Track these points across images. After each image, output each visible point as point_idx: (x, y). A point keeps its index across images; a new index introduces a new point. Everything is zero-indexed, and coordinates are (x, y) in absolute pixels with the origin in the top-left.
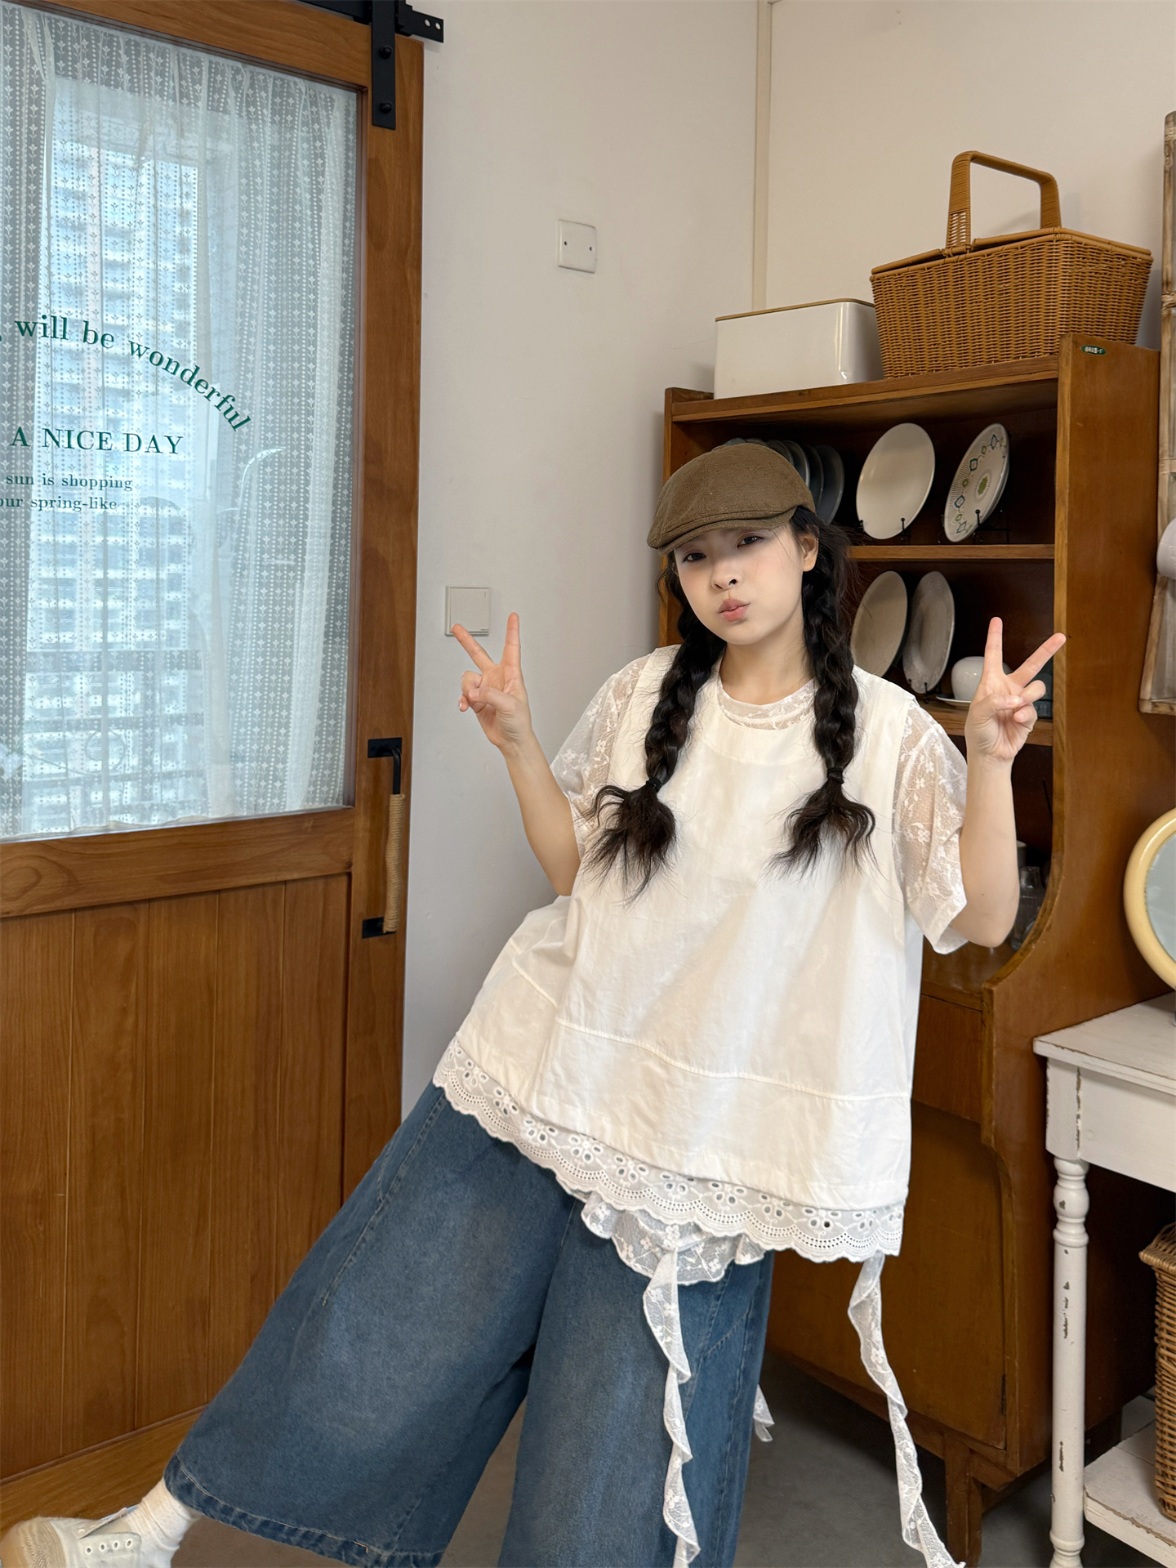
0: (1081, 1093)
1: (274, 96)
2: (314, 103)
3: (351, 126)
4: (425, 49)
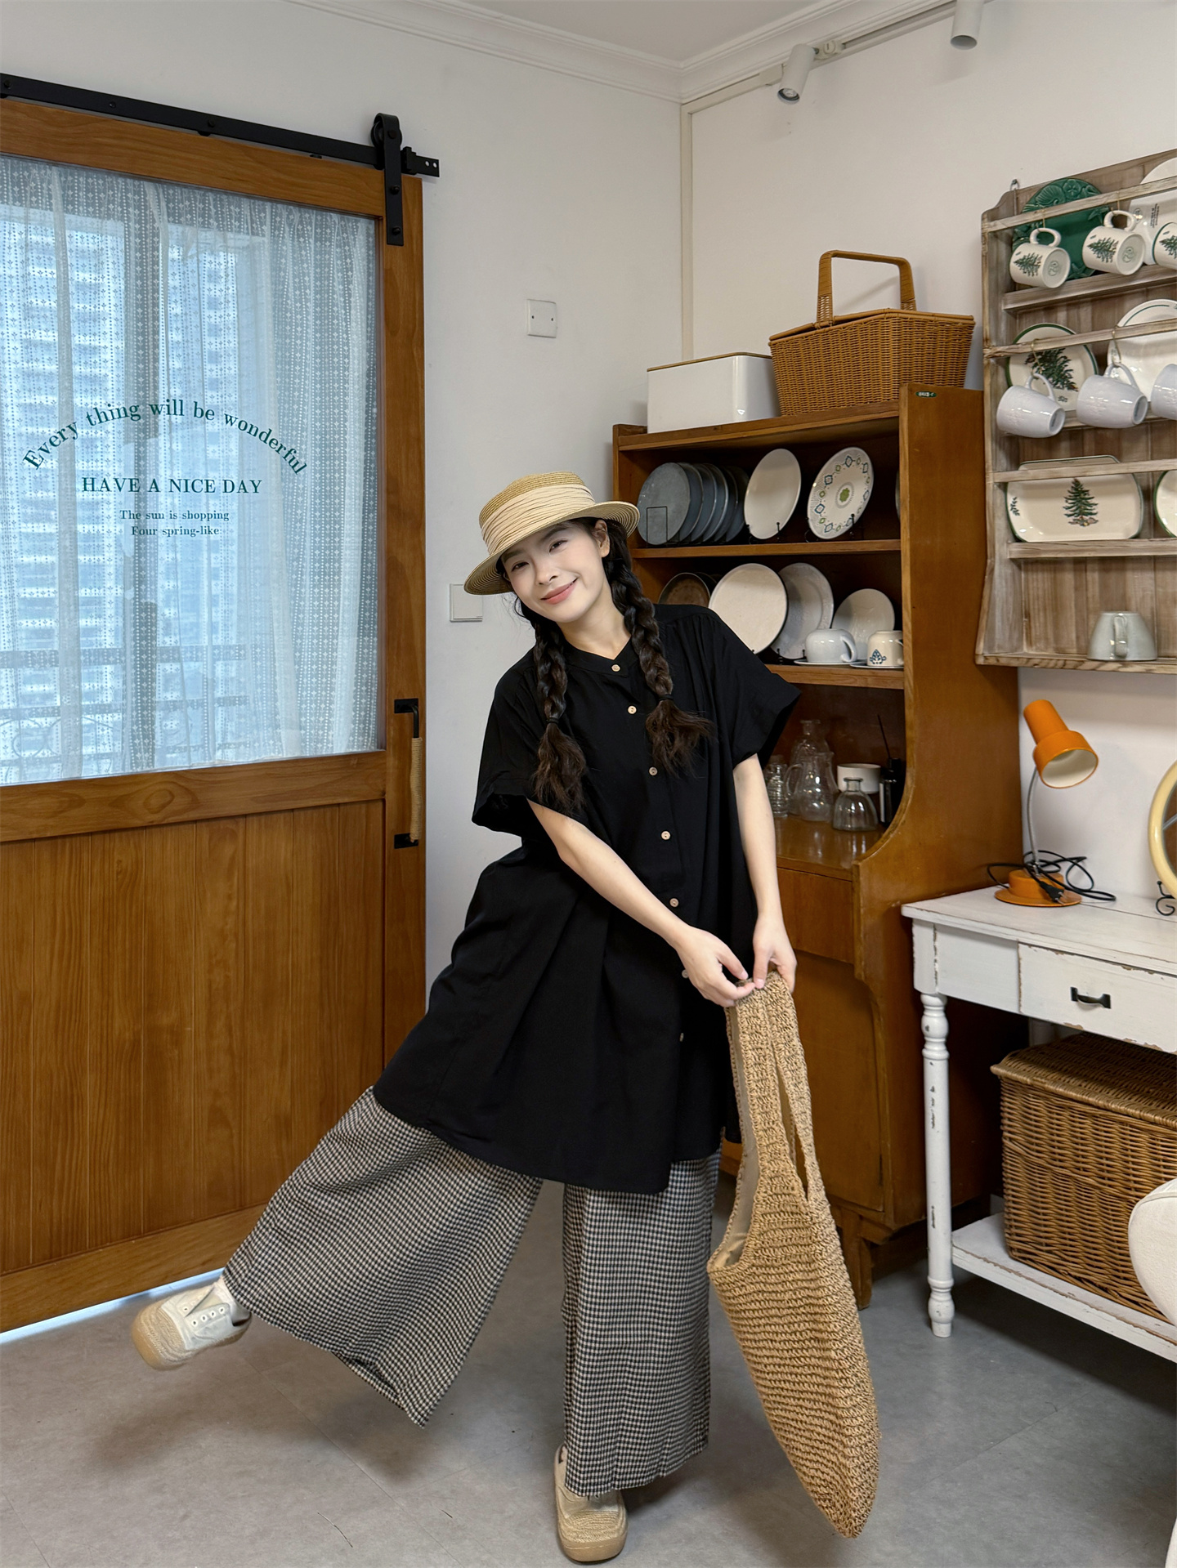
0: (937, 944)
1: (316, 229)
2: (345, 231)
3: (371, 245)
4: (423, 183)
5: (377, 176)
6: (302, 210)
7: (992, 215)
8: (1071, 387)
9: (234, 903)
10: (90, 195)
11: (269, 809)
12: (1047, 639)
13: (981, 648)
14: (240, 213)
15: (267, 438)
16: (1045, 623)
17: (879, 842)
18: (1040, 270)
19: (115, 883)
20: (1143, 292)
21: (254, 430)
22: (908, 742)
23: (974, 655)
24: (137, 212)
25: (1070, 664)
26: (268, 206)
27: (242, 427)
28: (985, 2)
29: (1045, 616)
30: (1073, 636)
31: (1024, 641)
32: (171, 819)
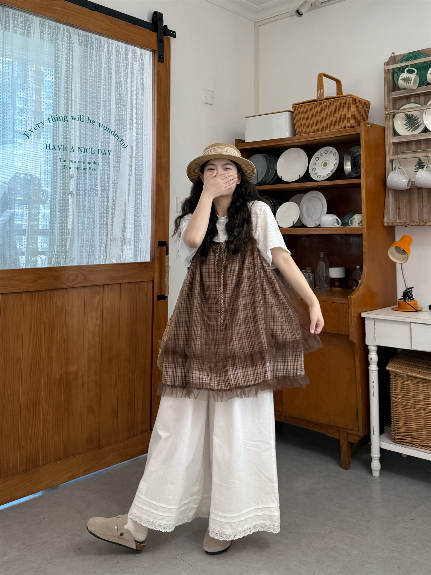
0: (375, 326)
2: (142, 55)
3: (152, 61)
4: (171, 40)
5: (155, 34)
6: (127, 44)
7: (387, 64)
9: (99, 321)
10: (49, 30)
11: (112, 283)
12: (406, 217)
13: (386, 220)
14: (104, 44)
15: (114, 134)
16: (406, 212)
18: (411, 82)
19: (54, 311)
21: (109, 130)
22: (364, 253)
23: (383, 222)
24: (67, 39)
26: (115, 42)
27: (105, 129)
29: (406, 208)
30: (417, 216)
31: (398, 219)
32: (77, 286)
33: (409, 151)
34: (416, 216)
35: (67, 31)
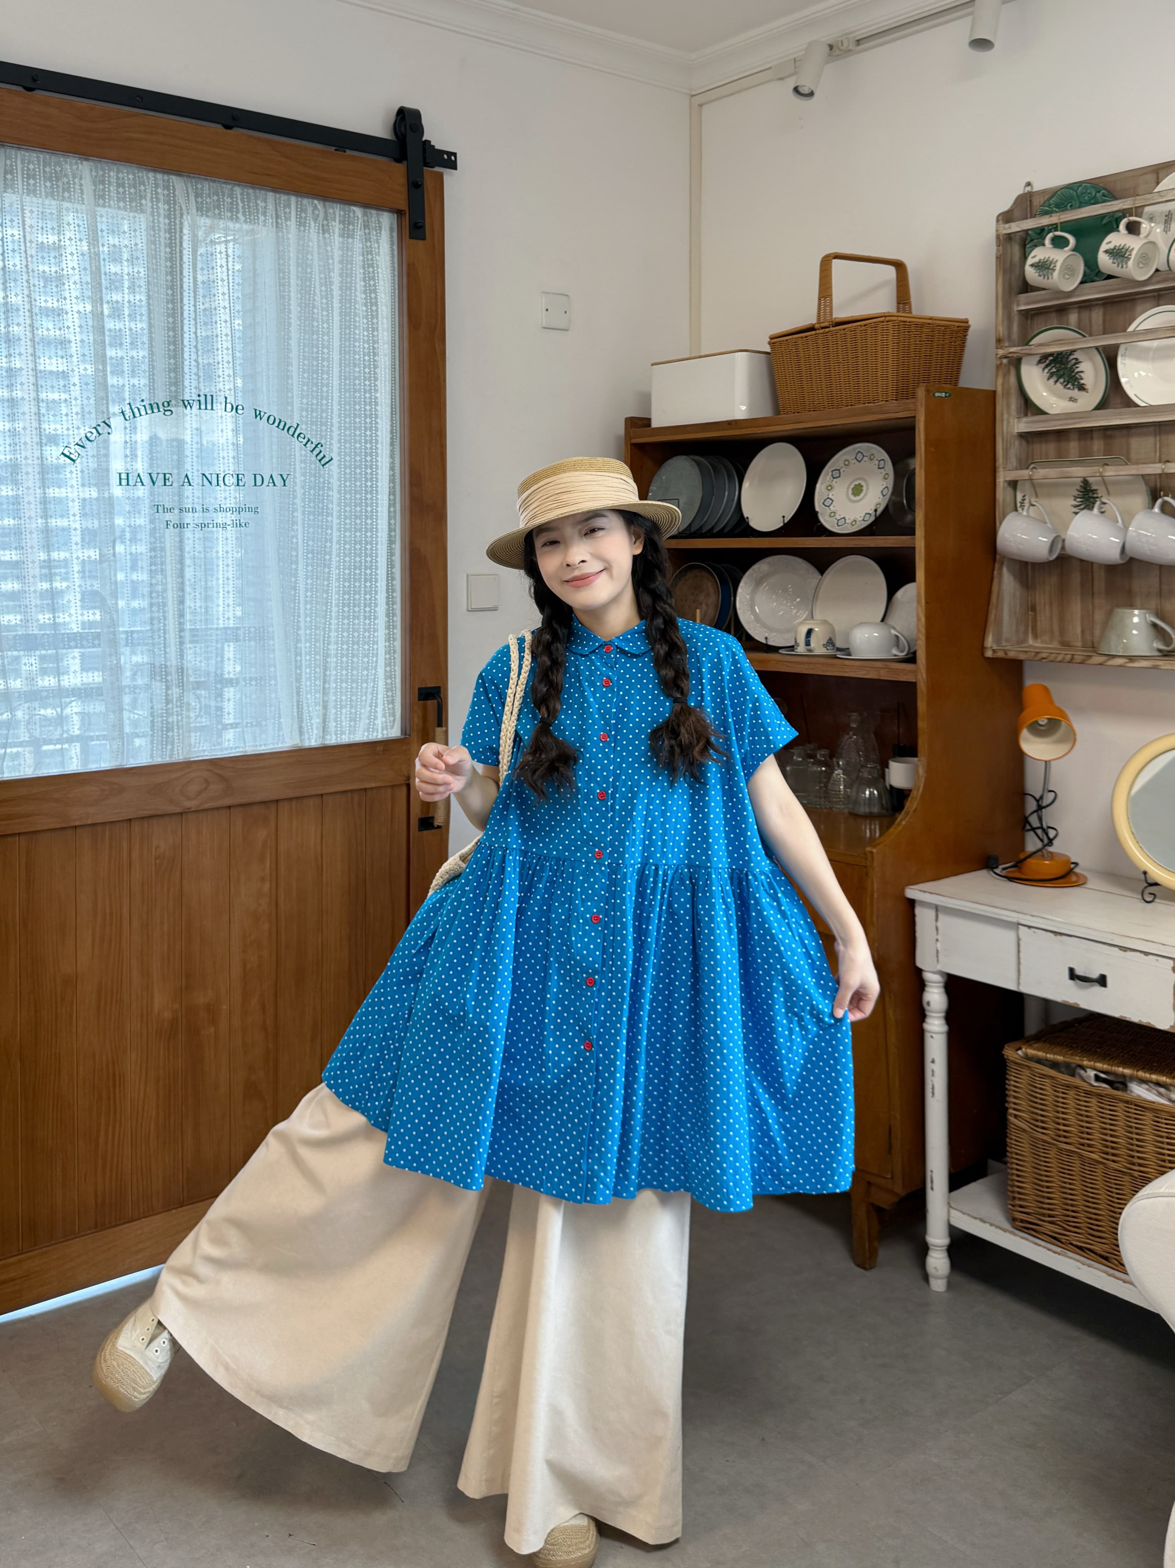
0: (939, 924)
1: (340, 223)
2: (368, 225)
3: (394, 240)
4: (445, 178)
5: (400, 169)
6: (327, 204)
7: (1006, 217)
8: (1082, 388)
9: (267, 885)
10: (121, 190)
11: (300, 794)
12: (1052, 631)
13: (990, 641)
14: (265, 208)
15: (293, 431)
16: (1051, 618)
17: (892, 830)
18: (1056, 274)
19: (153, 868)
20: (1154, 297)
21: (282, 424)
22: (920, 732)
23: (983, 648)
24: (166, 207)
25: (1078, 658)
26: (293, 199)
27: (271, 421)
28: (1003, 3)
29: (1051, 610)
30: (1079, 630)
31: (1030, 635)
32: (207, 806)
33: (1061, 459)
34: (1076, 628)
35: (166, 187)
